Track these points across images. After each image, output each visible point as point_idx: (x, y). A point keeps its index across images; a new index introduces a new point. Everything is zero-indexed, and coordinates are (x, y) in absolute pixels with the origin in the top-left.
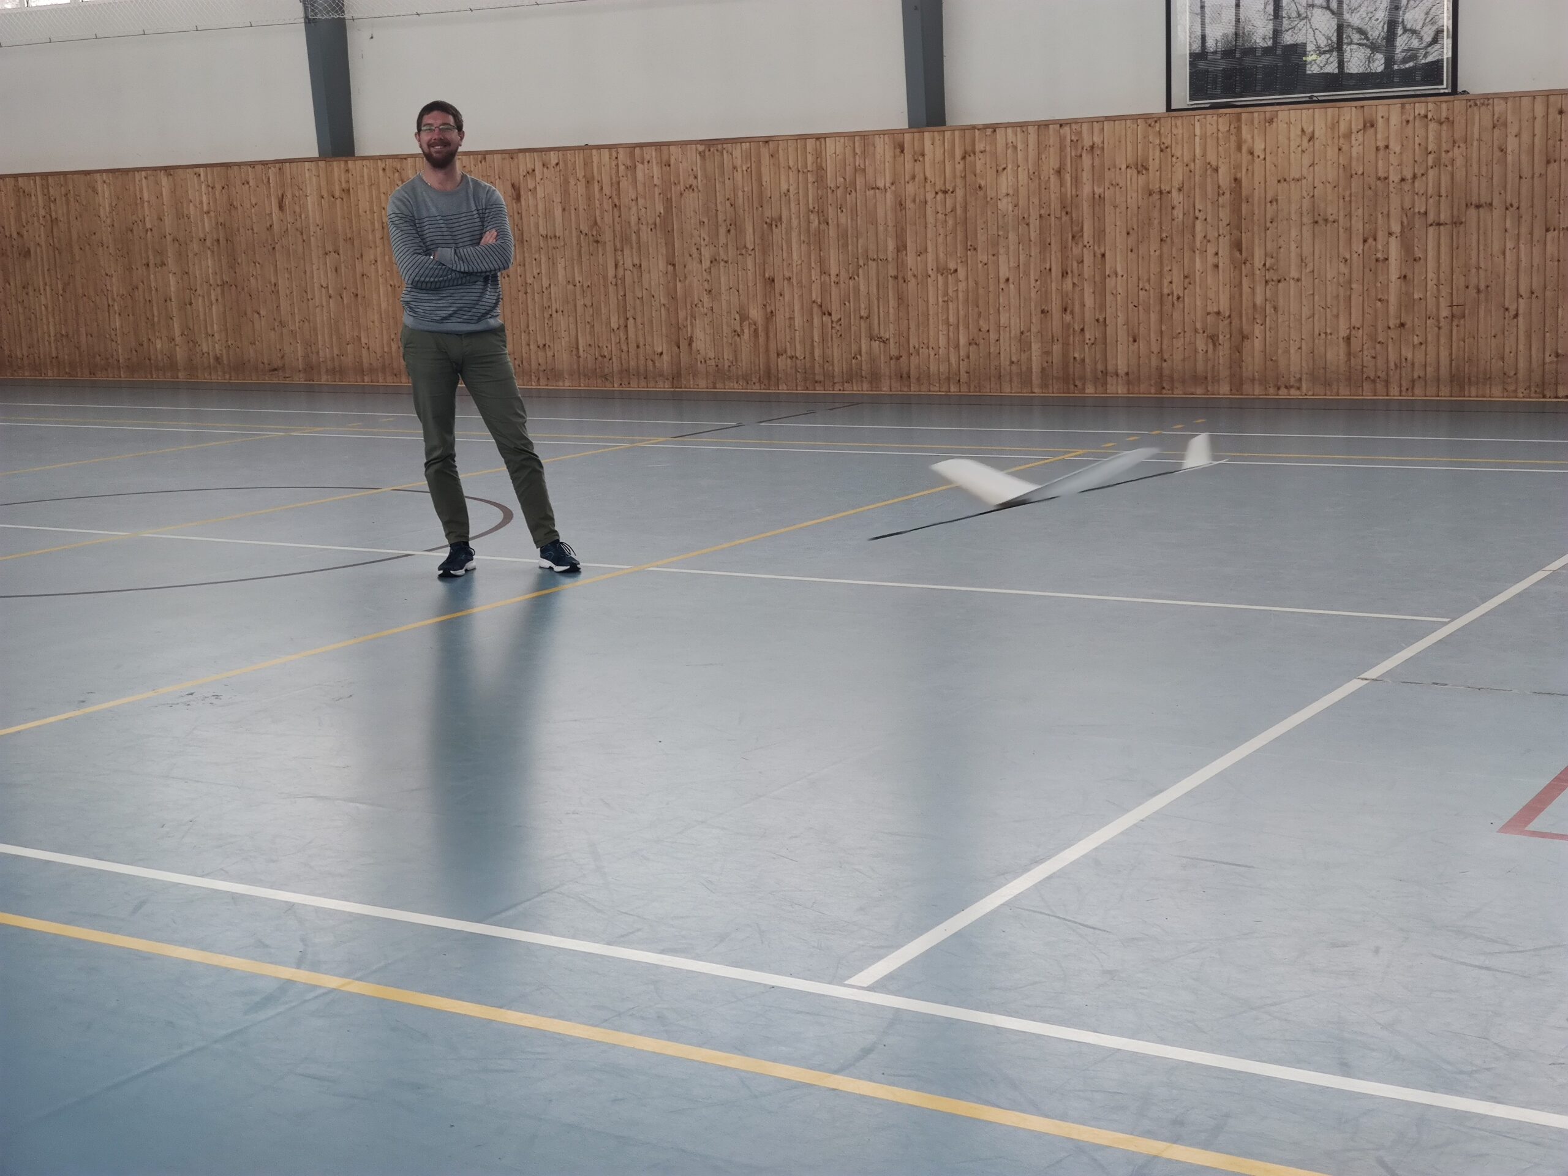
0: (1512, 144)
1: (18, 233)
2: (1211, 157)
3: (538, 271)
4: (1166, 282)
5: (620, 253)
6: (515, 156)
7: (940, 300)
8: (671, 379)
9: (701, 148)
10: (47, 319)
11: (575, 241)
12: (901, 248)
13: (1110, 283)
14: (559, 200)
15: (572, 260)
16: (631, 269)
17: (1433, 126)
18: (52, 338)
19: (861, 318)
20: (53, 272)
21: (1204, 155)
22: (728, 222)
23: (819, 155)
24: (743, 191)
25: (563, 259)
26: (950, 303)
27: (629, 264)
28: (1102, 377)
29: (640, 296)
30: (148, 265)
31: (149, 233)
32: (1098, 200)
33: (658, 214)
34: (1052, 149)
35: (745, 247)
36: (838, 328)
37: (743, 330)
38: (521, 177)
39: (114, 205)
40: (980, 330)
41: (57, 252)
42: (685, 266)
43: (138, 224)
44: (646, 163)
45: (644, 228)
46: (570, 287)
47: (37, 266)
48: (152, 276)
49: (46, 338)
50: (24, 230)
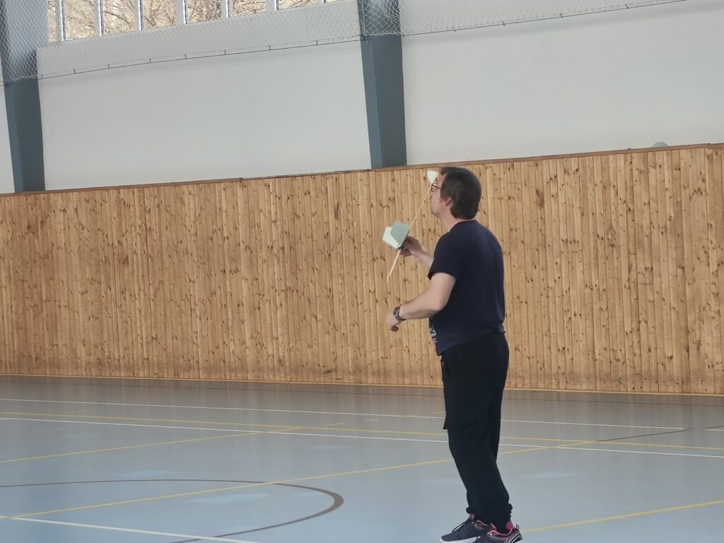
1: (119, 242)
3: (559, 275)
5: (632, 256)
6: (539, 163)
8: (681, 383)
9: (709, 152)
10: (141, 322)
11: (592, 244)
14: (578, 205)
15: (590, 264)
16: (643, 272)
18: (144, 341)
20: (146, 278)
25: (581, 263)
27: (641, 267)
29: (651, 300)
30: (224, 271)
31: (226, 240)
33: (668, 217)
38: (545, 184)
39: (197, 215)
41: (149, 259)
42: (693, 269)
43: (217, 233)
44: (658, 168)
45: (655, 231)
46: (588, 290)
47: (133, 272)
48: (228, 282)
49: (140, 341)
50: (124, 239)
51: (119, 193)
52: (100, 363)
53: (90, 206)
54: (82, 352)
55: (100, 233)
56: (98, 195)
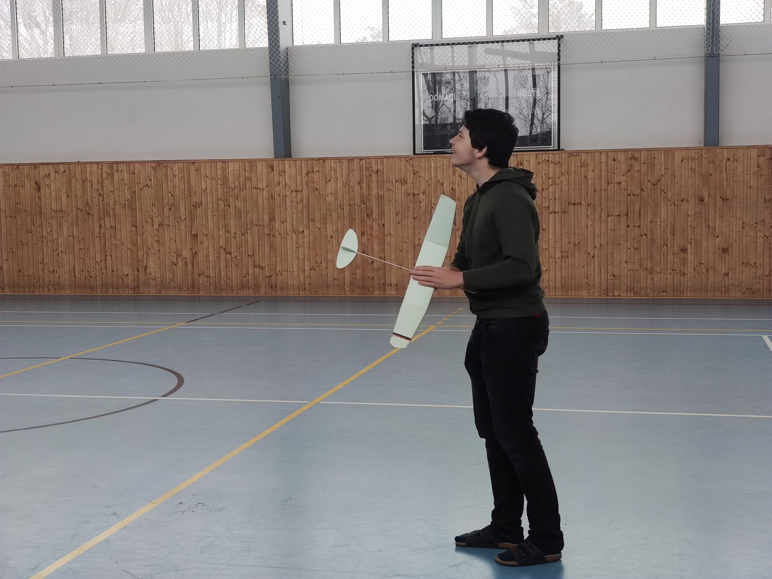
0: (590, 175)
2: (440, 178)
3: (51, 229)
4: (417, 239)
5: (102, 220)
6: (38, 166)
7: (294, 246)
8: (133, 288)
9: (154, 165)
11: (74, 214)
12: (272, 219)
13: (387, 239)
14: (65, 191)
15: (73, 224)
16: (109, 229)
17: (551, 165)
19: (249, 256)
21: (436, 177)
22: (170, 205)
23: (224, 170)
24: (179, 188)
25: (67, 223)
26: (300, 248)
27: (108, 226)
28: (383, 286)
29: (115, 243)
32: (381, 198)
33: (127, 199)
34: (355, 171)
35: (180, 218)
36: (235, 261)
37: (178, 262)
38: (41, 178)
40: (316, 262)
42: (143, 228)
44: (120, 172)
45: (118, 206)
46: (71, 238)
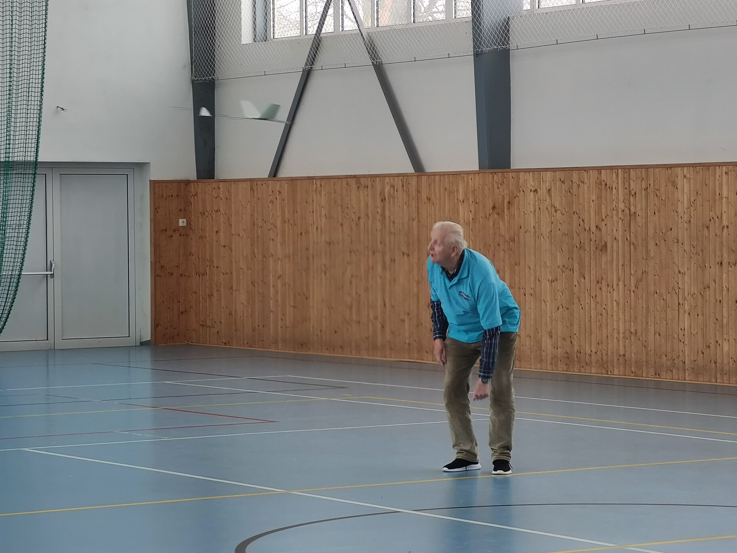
1: (597, 227)
10: (618, 315)
18: (621, 335)
20: (627, 268)
30: (721, 263)
31: (725, 229)
39: (692, 200)
41: (632, 247)
43: (715, 221)
47: (612, 261)
48: (725, 275)
49: (616, 335)
50: (603, 224)
51: (601, 173)
52: (568, 358)
53: (565, 187)
54: (547, 343)
55: (575, 217)
56: (575, 176)
